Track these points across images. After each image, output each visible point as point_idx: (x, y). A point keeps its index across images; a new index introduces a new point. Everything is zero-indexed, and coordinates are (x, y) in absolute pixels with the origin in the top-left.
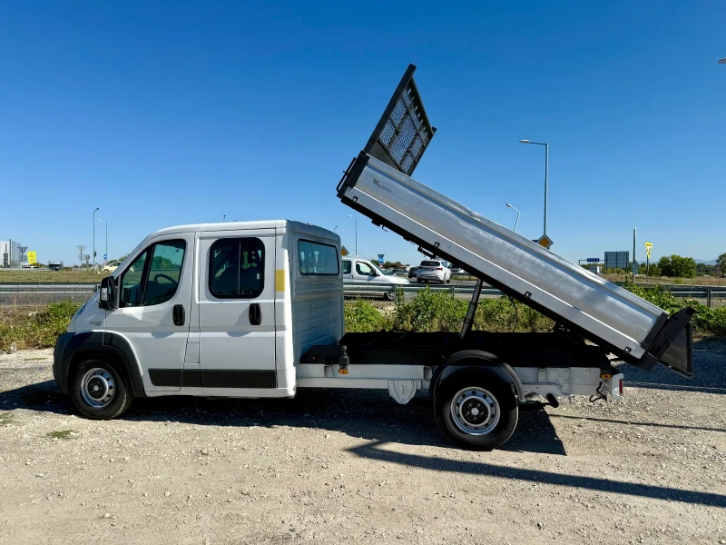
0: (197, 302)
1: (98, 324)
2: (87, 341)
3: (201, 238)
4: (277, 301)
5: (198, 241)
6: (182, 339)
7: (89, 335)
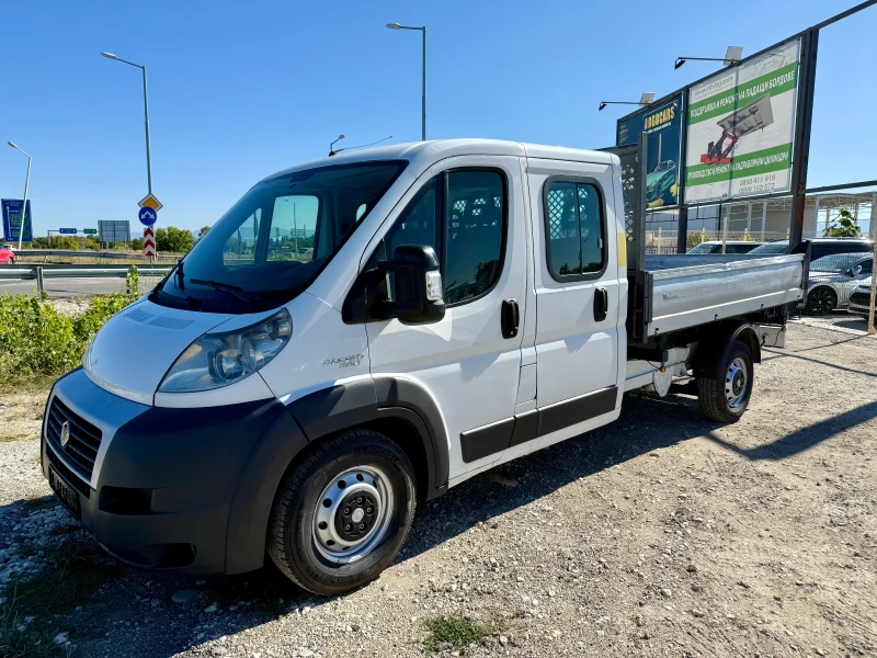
0: (535, 292)
1: (350, 362)
3: (528, 170)
4: (620, 280)
5: (525, 176)
6: (513, 363)
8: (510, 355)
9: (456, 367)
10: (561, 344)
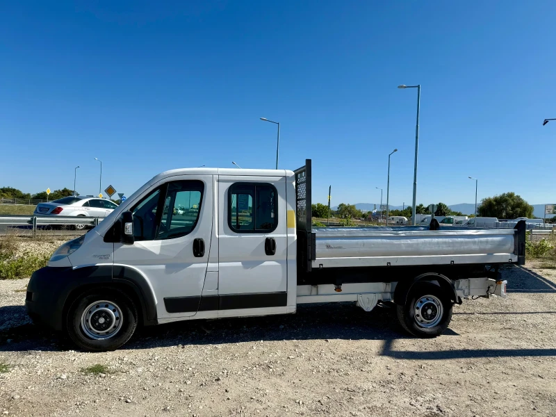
0: (217, 236)
1: (106, 258)
2: (92, 275)
3: (218, 181)
4: (289, 235)
5: (216, 183)
6: (201, 269)
7: (92, 269)
8: (198, 265)
9: (163, 267)
10: (240, 264)
